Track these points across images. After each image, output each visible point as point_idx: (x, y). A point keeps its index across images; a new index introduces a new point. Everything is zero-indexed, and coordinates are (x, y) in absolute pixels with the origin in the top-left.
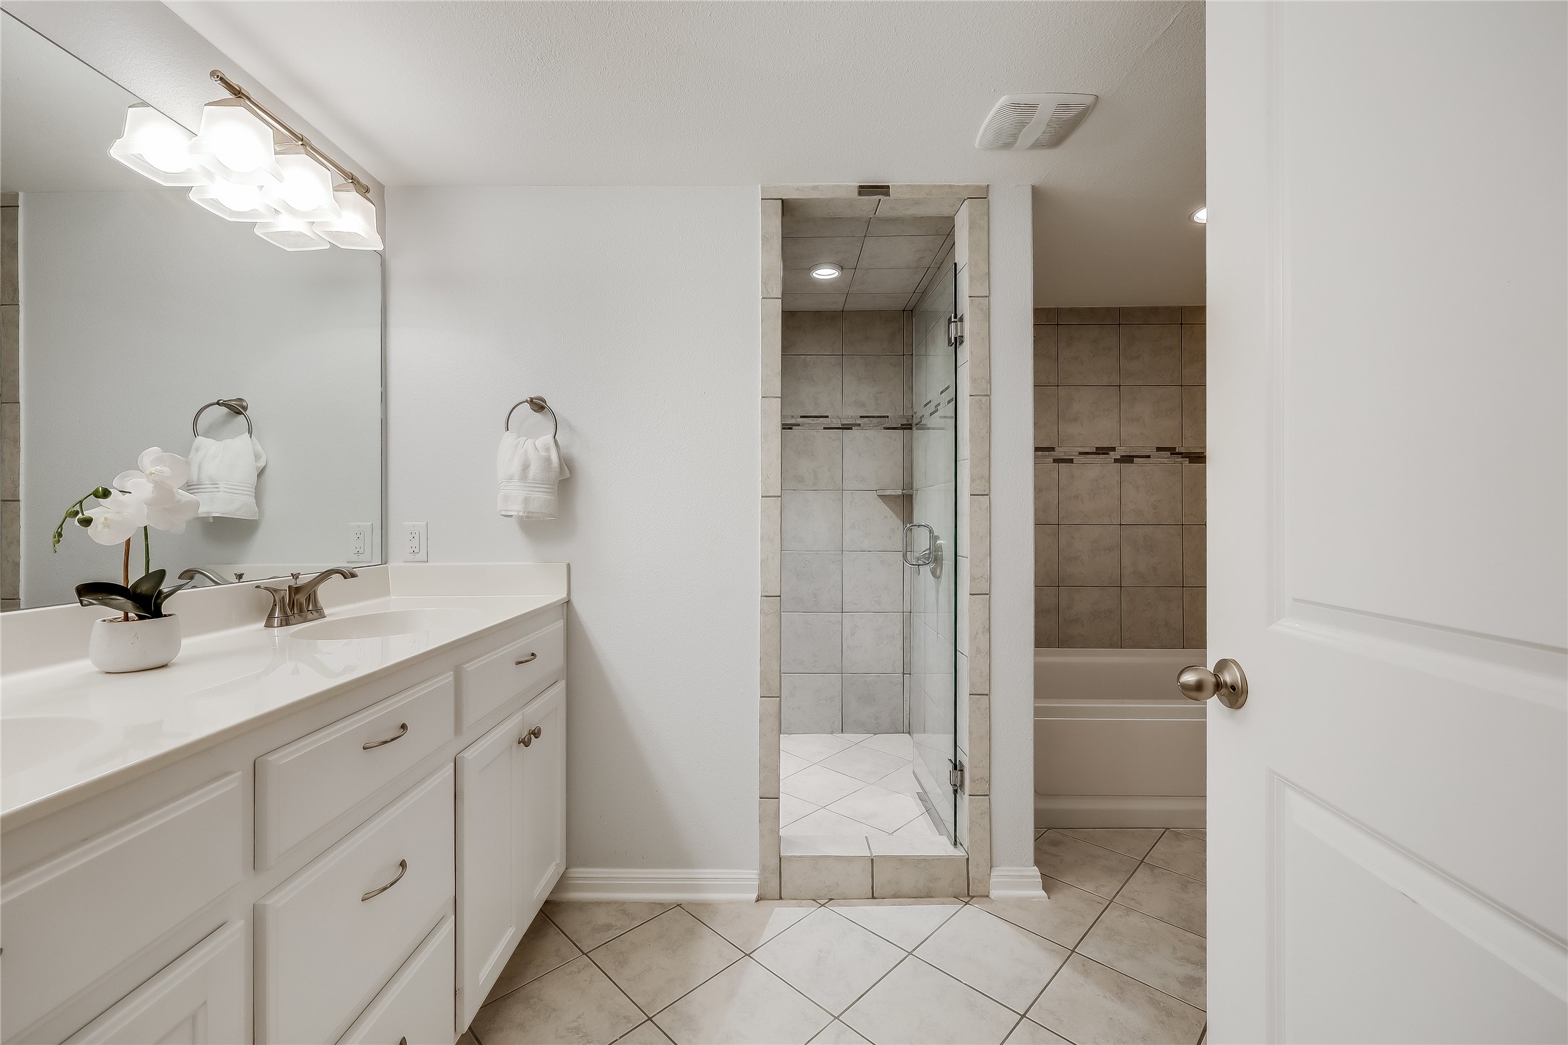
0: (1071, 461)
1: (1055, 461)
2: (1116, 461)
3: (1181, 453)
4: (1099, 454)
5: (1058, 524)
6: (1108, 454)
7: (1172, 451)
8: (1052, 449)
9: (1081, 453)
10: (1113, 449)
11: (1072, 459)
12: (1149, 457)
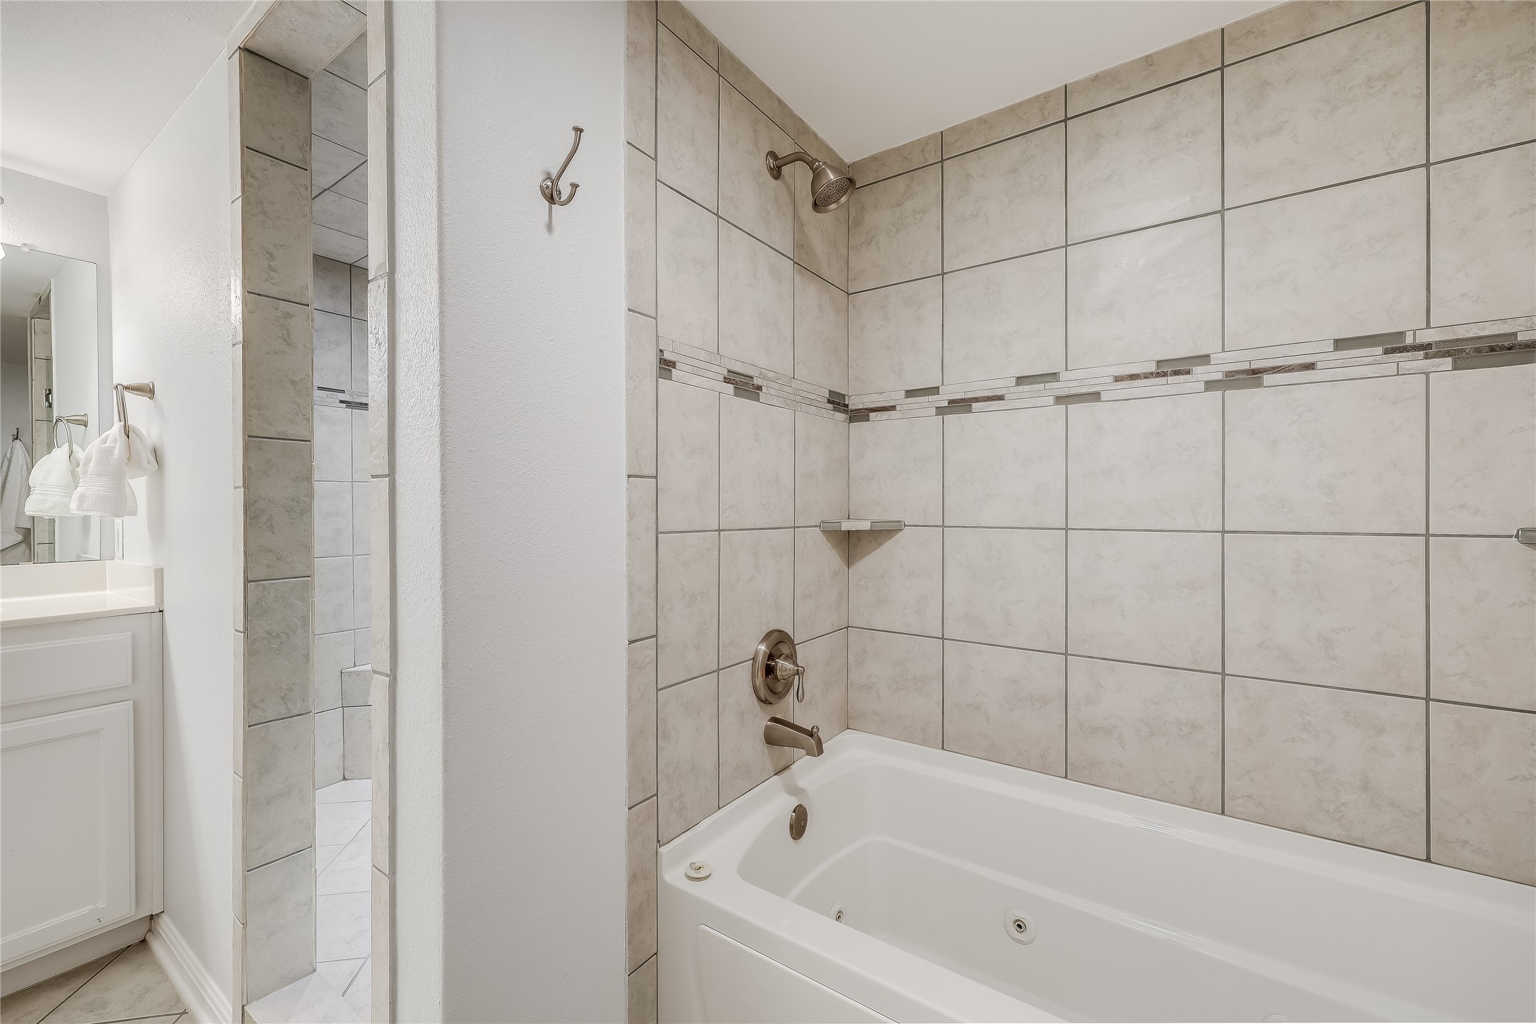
0: (1095, 396)
1: (1060, 400)
2: (1210, 385)
3: (1425, 347)
4: (1165, 374)
5: (1067, 529)
6: (1188, 372)
7: (1394, 345)
8: (1054, 376)
9: (1118, 379)
10: (1204, 359)
11: (1098, 394)
12: (1310, 366)
